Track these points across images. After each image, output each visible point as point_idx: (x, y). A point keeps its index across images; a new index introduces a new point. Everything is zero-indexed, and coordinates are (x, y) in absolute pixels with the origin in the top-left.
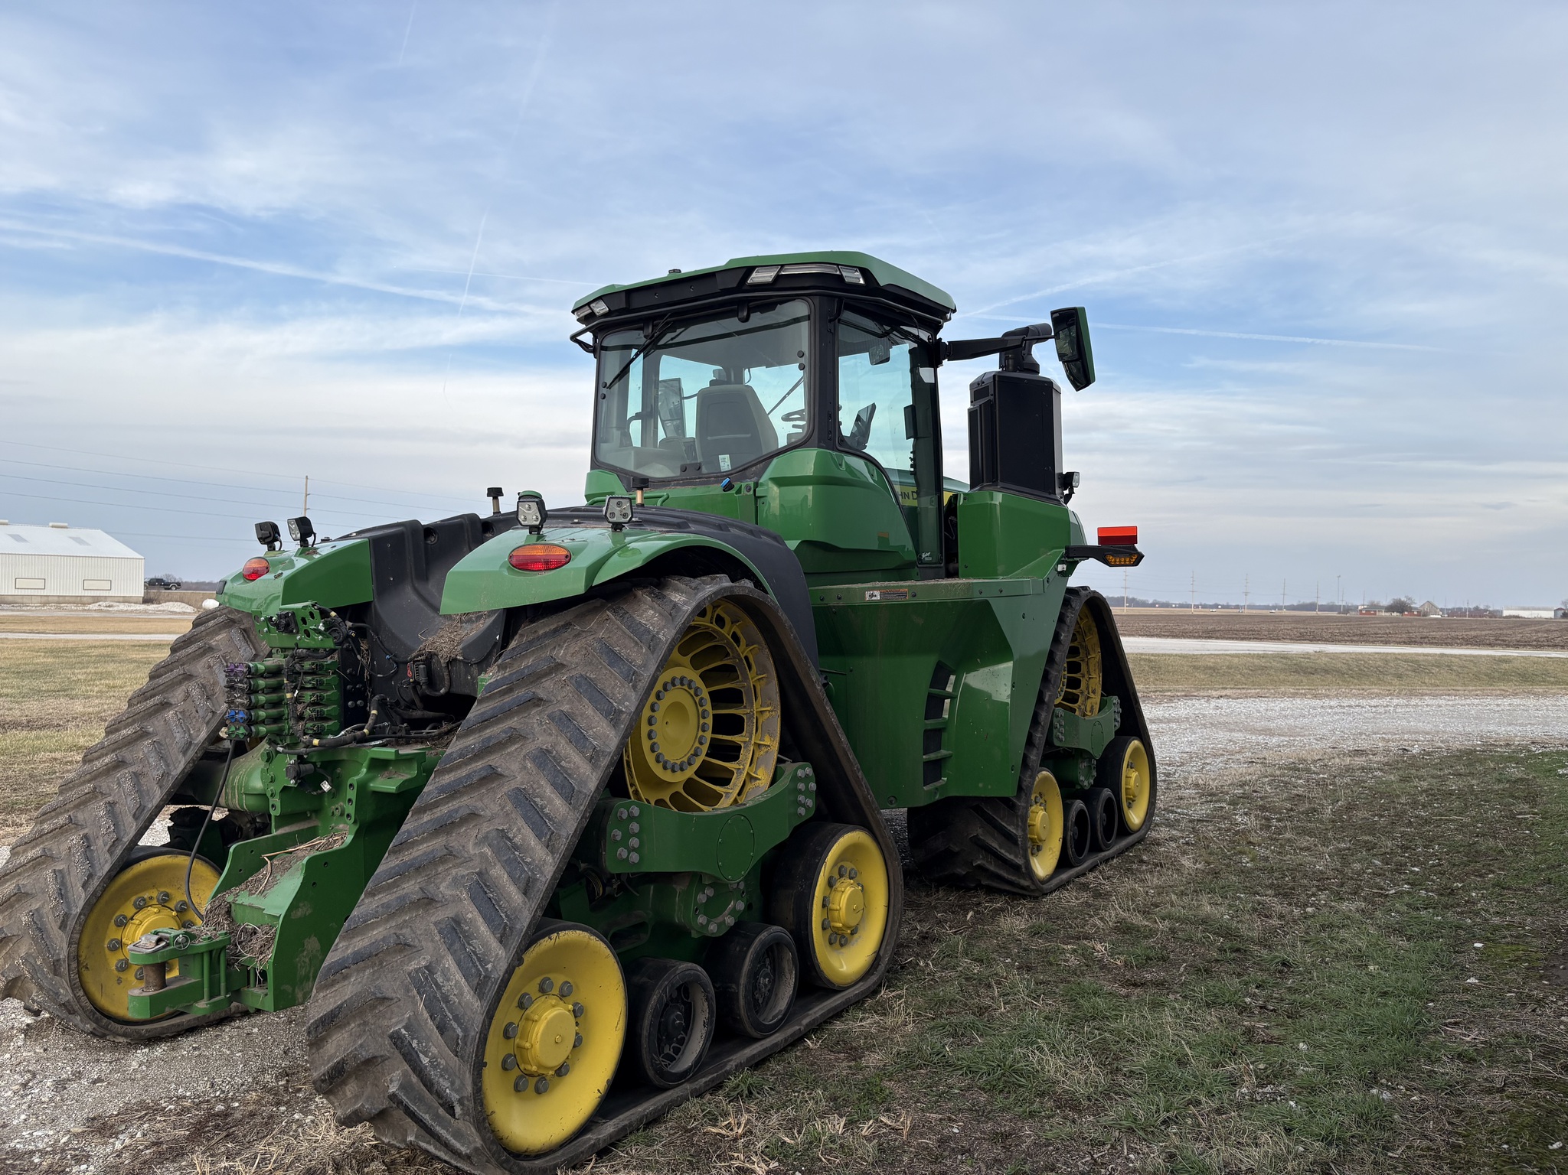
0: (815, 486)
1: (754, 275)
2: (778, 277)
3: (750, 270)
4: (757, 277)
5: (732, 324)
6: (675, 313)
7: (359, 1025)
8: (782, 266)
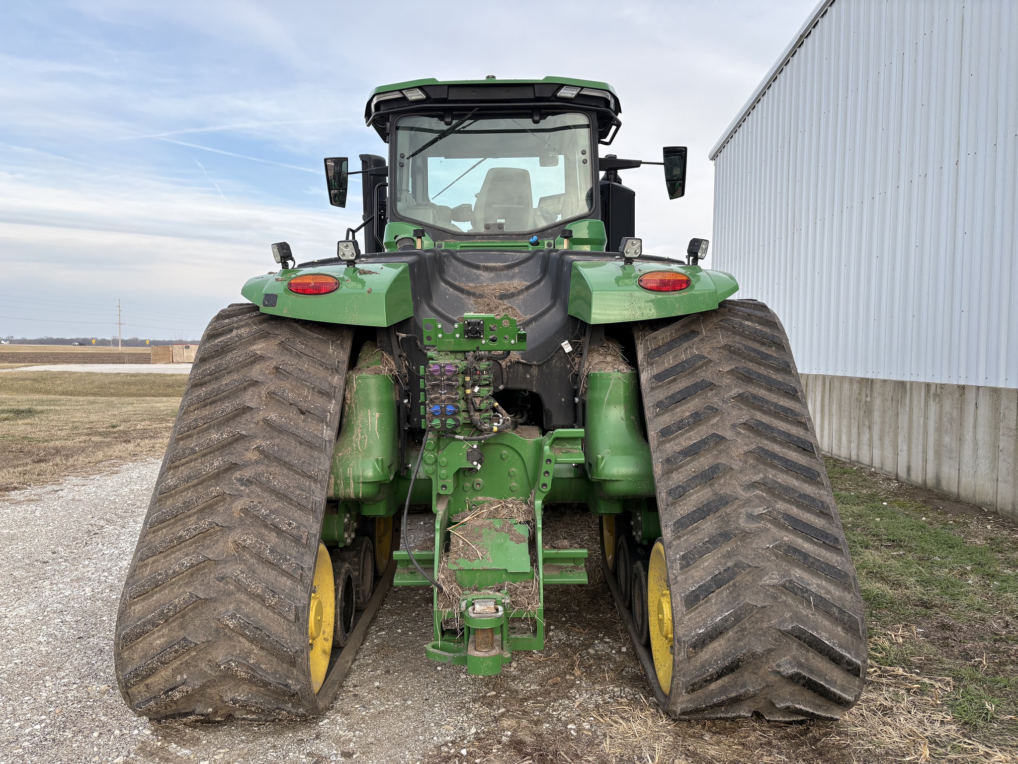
0: (592, 246)
1: (562, 90)
2: (578, 95)
3: (561, 86)
4: (564, 93)
5: (527, 123)
6: (481, 108)
7: (737, 633)
8: (582, 88)
